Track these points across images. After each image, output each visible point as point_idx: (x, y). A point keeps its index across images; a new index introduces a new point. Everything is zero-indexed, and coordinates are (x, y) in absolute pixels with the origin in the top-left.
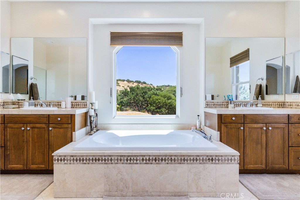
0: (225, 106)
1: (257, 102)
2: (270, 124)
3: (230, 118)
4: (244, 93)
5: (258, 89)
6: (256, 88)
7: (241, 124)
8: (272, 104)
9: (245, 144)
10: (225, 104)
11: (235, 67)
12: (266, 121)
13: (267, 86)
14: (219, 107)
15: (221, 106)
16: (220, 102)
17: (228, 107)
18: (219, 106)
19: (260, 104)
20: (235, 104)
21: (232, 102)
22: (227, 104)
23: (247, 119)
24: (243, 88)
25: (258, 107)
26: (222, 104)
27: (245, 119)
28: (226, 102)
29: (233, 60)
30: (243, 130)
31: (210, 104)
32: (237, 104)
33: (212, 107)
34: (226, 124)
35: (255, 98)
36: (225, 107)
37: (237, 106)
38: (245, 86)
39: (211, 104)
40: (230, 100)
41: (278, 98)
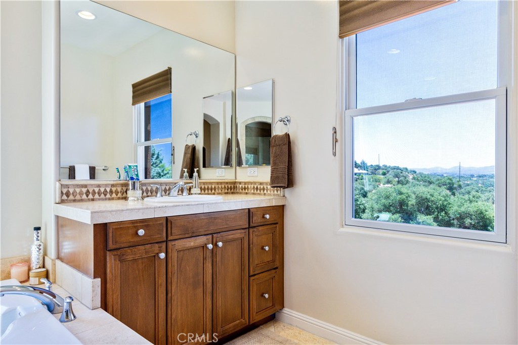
0: (119, 195)
1: (191, 185)
2: (219, 235)
3: (131, 231)
4: (157, 165)
5: (189, 155)
6: (185, 153)
7: (160, 245)
8: (217, 186)
9: (169, 295)
10: (119, 189)
11: (142, 105)
12: (212, 228)
13: (204, 149)
14: (103, 199)
15: (108, 196)
16: (106, 185)
17: (126, 198)
18: (102, 196)
19: (195, 187)
20: (144, 188)
21: (137, 185)
22: (124, 189)
23: (173, 229)
24: (155, 156)
25: (192, 194)
26: (111, 192)
27: (169, 229)
28: (122, 185)
29: (138, 90)
30: (165, 261)
31: (75, 191)
32: (149, 188)
33: (82, 200)
34: (119, 252)
35: (186, 174)
36: (119, 198)
37: (149, 194)
38: (158, 153)
39: (78, 190)
40: (132, 178)
41: (223, 175)
